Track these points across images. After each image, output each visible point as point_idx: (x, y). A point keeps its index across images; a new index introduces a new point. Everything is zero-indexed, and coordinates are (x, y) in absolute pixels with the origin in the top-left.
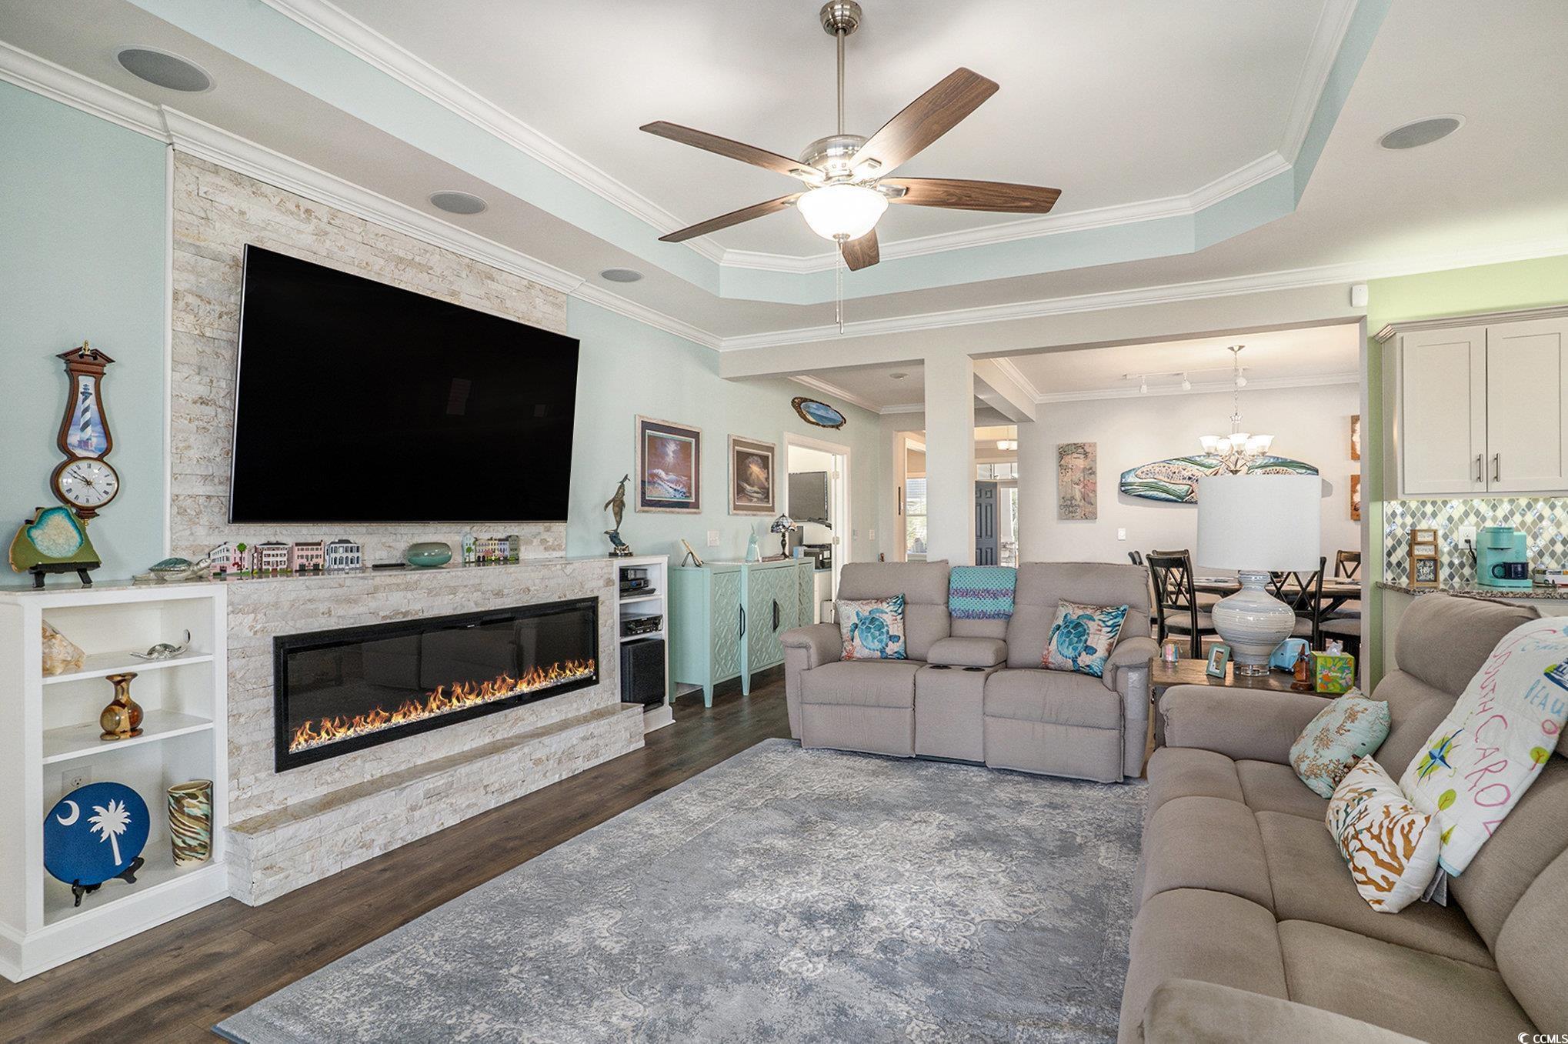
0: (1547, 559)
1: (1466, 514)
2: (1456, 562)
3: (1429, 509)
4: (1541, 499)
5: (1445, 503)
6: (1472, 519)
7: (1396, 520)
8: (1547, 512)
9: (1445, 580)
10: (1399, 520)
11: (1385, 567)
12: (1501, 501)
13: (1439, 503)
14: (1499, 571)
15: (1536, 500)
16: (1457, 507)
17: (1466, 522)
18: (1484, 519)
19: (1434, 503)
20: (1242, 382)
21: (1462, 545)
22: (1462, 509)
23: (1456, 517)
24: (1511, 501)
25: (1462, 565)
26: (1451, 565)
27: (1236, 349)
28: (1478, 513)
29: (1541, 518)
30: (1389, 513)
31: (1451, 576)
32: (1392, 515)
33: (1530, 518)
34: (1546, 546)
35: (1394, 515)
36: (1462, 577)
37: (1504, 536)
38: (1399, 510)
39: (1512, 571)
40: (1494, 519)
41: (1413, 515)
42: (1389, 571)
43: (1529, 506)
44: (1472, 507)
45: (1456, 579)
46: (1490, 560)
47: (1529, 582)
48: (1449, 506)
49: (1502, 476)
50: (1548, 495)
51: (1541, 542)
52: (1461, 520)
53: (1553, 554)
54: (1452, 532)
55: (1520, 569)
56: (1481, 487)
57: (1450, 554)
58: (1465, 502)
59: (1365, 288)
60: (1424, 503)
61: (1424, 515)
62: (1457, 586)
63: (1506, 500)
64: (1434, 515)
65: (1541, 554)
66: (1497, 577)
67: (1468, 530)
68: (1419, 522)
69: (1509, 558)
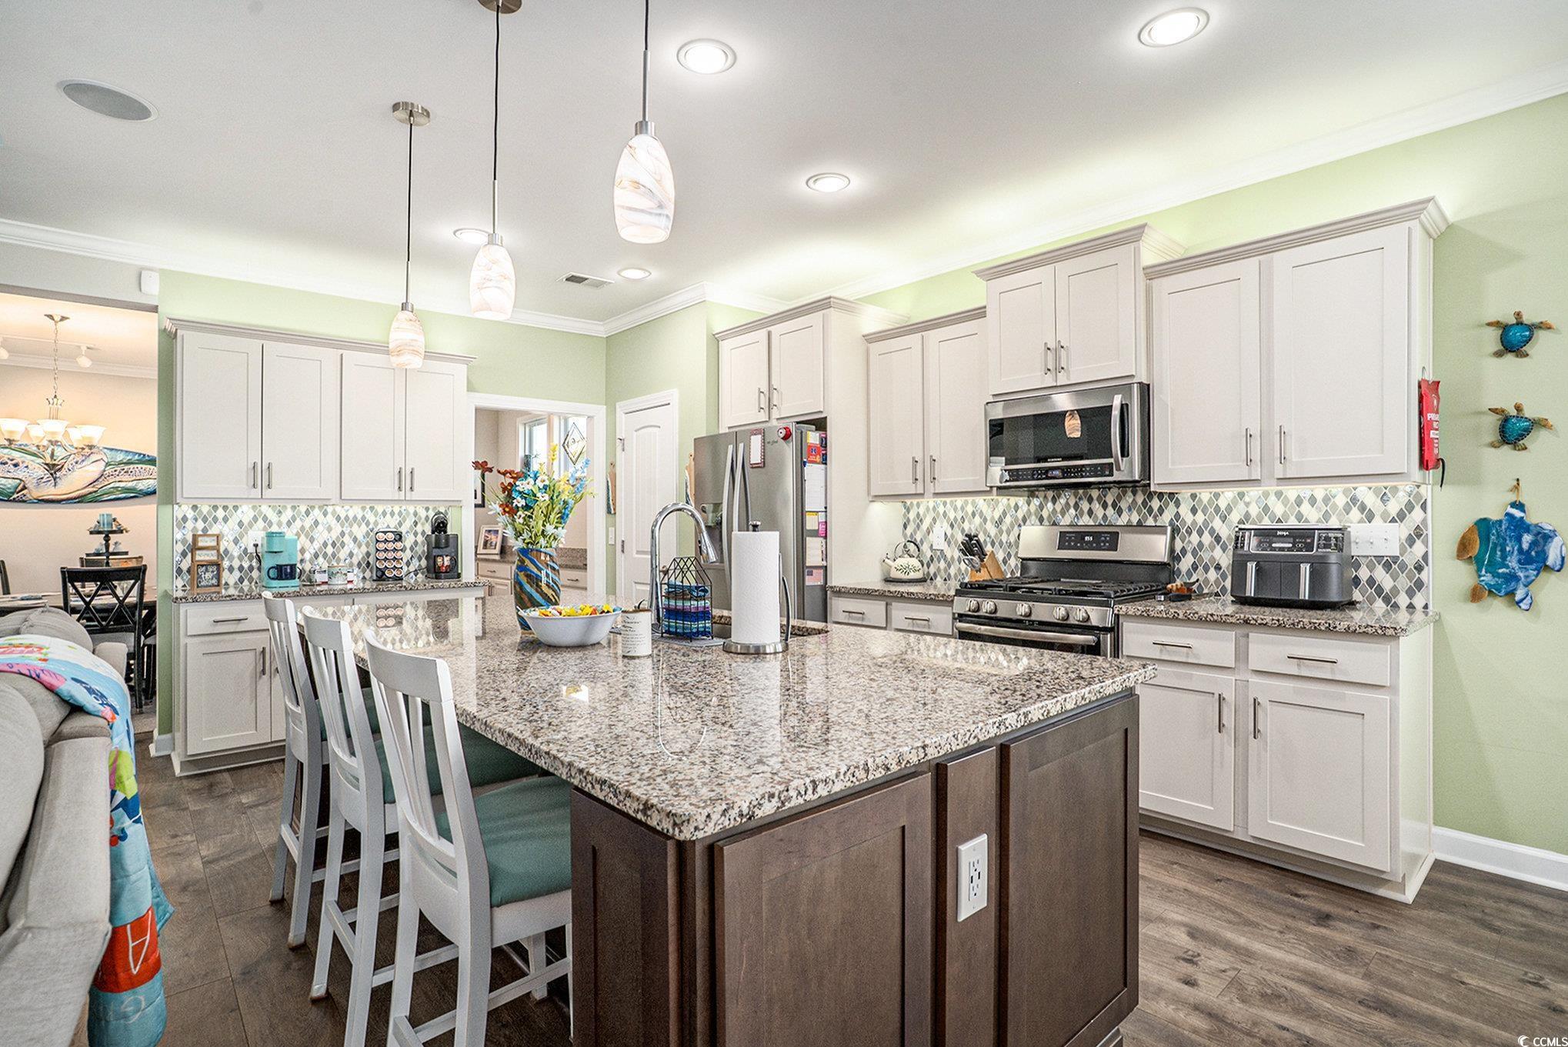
0: (321, 559)
1: (255, 519)
2: (246, 565)
3: (220, 513)
4: (317, 507)
5: (236, 508)
6: (260, 523)
7: (187, 525)
8: (321, 518)
9: (236, 583)
10: (189, 525)
11: (175, 573)
12: (285, 507)
13: (231, 508)
14: (273, 573)
15: (313, 507)
16: (246, 513)
17: (255, 526)
18: (270, 524)
19: (225, 508)
20: (85, 362)
21: (251, 549)
22: (251, 514)
23: (246, 522)
24: (294, 508)
25: (251, 568)
26: (241, 568)
27: (57, 318)
28: (265, 519)
29: (316, 523)
30: (180, 517)
31: (241, 580)
32: (182, 519)
33: (308, 522)
34: (320, 548)
35: (185, 519)
36: (251, 580)
37: (276, 540)
38: (190, 514)
39: (285, 572)
40: (279, 524)
41: (205, 520)
42: (179, 578)
43: (307, 513)
44: (260, 512)
45: (246, 582)
46: (269, 562)
47: (296, 582)
48: (239, 511)
49: (273, 485)
50: (321, 503)
51: (317, 545)
52: (251, 525)
53: (325, 555)
54: (242, 536)
55: (289, 570)
56: (256, 493)
57: (240, 558)
58: (254, 508)
59: (156, 276)
60: (215, 508)
61: (215, 520)
62: (246, 589)
63: (289, 506)
64: (225, 519)
65: (316, 556)
66: (273, 579)
67: (256, 535)
68: (211, 526)
69: (283, 560)
